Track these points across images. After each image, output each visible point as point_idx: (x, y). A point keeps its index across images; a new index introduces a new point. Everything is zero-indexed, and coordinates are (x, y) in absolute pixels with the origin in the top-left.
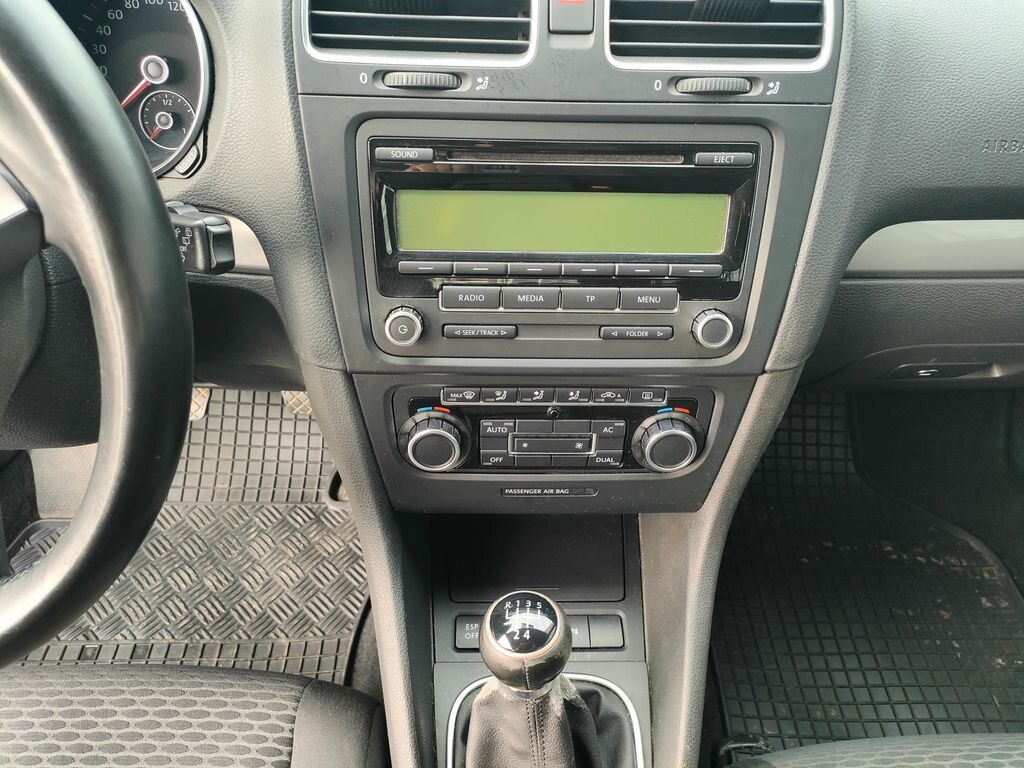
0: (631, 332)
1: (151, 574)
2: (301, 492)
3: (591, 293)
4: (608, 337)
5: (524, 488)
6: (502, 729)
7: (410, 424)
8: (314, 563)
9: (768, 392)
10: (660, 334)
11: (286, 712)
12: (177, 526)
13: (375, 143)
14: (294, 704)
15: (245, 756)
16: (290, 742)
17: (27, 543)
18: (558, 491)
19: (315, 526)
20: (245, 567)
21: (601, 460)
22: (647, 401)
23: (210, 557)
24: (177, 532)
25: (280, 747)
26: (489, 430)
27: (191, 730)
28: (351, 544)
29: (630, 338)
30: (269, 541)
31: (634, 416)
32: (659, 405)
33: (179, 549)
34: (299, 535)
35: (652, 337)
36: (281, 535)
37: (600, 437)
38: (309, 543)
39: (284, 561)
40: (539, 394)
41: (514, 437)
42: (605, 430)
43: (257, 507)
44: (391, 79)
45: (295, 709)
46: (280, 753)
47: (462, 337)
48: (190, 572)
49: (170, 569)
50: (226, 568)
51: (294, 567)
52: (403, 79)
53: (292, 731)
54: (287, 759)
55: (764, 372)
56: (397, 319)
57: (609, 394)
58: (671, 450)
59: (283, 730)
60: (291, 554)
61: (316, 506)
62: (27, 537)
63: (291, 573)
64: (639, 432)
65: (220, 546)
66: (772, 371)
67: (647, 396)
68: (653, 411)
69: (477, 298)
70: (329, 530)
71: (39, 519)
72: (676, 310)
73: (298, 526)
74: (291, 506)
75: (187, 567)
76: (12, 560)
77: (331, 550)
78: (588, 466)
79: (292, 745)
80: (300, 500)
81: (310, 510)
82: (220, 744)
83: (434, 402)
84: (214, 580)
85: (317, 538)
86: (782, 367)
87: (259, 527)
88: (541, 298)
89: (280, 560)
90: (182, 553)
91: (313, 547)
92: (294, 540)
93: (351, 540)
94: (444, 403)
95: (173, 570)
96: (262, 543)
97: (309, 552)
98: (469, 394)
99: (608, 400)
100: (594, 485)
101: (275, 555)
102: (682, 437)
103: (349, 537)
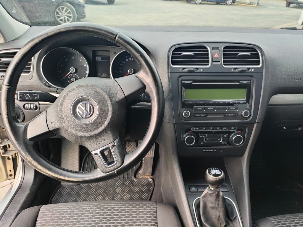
0: (229, 115)
1: (91, 197)
2: (127, 176)
3: (222, 107)
4: (225, 116)
5: (207, 150)
6: (208, 203)
7: (184, 136)
8: (133, 194)
9: (257, 127)
10: (235, 115)
11: (154, 206)
12: (96, 185)
13: (182, 80)
14: (156, 205)
15: (147, 216)
16: (156, 212)
17: (58, 190)
18: (214, 151)
19: (131, 185)
20: (115, 195)
21: (223, 143)
22: (233, 129)
23: (106, 193)
24: (96, 187)
25: (155, 213)
26: (201, 136)
27: (133, 211)
28: (141, 189)
29: (229, 116)
30: (120, 188)
31: (230, 133)
32: (235, 130)
33: (98, 191)
34: (128, 187)
35: (233, 116)
36: (123, 187)
37: (223, 138)
38: (131, 189)
39: (125, 193)
40: (211, 128)
41: (206, 138)
42: (224, 136)
43: (116, 180)
44: (186, 70)
45: (156, 206)
46: (155, 215)
47: (197, 116)
48: (101, 196)
49: (96, 196)
50: (110, 195)
51: (128, 194)
52: (188, 69)
53: (156, 210)
54: (156, 216)
55: (256, 123)
56: (185, 113)
57: (225, 128)
58: (238, 140)
59: (154, 210)
60: (126, 191)
61: (131, 180)
62: (58, 189)
63: (127, 196)
64: (231, 137)
65: (108, 190)
66: (257, 122)
67: (233, 128)
68: (233, 132)
69: (200, 108)
70: (135, 186)
71: (61, 184)
72: (238, 110)
73: (127, 185)
74: (125, 180)
75: (100, 195)
76: (55, 194)
77: (136, 190)
78: (221, 145)
79: (157, 213)
80: (126, 178)
81: (130, 181)
82: (141, 213)
83: (190, 130)
84: (108, 198)
85: (132, 188)
86: (259, 121)
87: (117, 185)
88: (212, 108)
89: (124, 193)
90: (99, 192)
91: (132, 190)
92: (127, 188)
93: (141, 188)
94: (192, 130)
95: (97, 196)
96: (119, 189)
97: (131, 191)
98: (197, 129)
99: (225, 129)
100: (222, 149)
101: (123, 192)
102: (240, 136)
103: (141, 187)
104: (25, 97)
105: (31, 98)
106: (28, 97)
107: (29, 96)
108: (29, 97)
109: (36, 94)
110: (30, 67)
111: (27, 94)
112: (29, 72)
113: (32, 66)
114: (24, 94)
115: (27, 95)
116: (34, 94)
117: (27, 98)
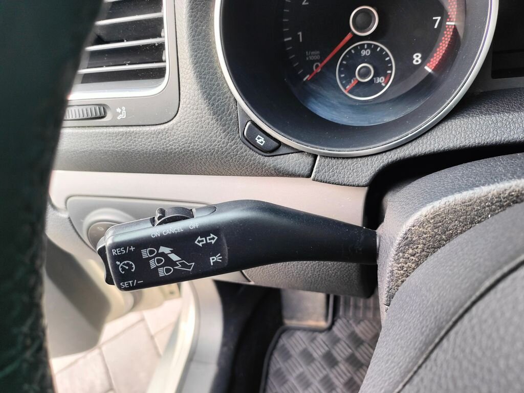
104: (153, 264)
105: (183, 265)
106: (170, 262)
107: (174, 257)
108: (173, 263)
109: (212, 239)
110: (161, 47)
111: (163, 249)
112: (159, 73)
113: (167, 36)
114: (145, 253)
115: (163, 254)
116: (200, 242)
117: (162, 272)
